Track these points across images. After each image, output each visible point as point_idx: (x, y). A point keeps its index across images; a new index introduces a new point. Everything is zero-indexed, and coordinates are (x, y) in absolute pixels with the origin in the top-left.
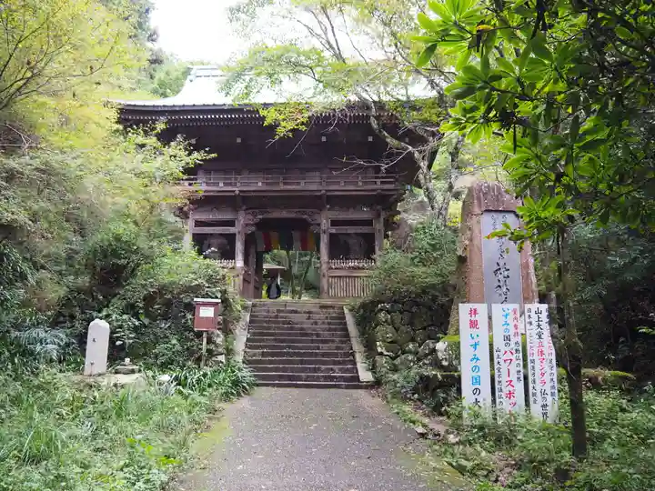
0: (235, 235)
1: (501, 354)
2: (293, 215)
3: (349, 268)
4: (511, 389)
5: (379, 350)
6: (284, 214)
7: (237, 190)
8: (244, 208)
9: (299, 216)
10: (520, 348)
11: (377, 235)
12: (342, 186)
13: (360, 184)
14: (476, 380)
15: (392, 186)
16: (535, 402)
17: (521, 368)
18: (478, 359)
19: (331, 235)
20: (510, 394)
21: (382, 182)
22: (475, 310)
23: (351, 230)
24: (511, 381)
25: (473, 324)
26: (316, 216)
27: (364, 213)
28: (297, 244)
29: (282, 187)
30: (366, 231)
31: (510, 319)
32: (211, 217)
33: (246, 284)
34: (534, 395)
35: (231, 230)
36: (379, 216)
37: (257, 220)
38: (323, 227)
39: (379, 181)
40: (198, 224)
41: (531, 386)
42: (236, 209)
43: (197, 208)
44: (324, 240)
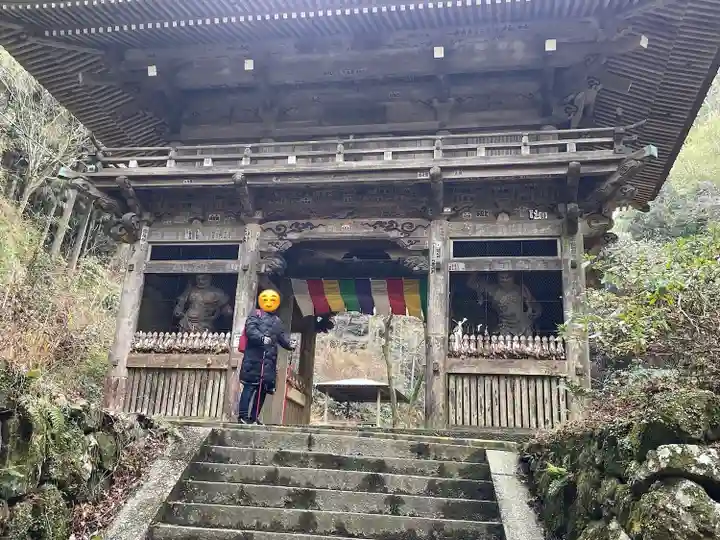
3: (499, 355)
7: (239, 173)
8: (259, 216)
9: (381, 233)
11: (568, 275)
12: (481, 156)
13: (525, 151)
15: (607, 154)
19: (455, 277)
21: (580, 147)
23: (504, 264)
26: (420, 233)
27: (535, 226)
28: (381, 301)
29: (340, 163)
30: (540, 267)
32: (187, 237)
35: (231, 266)
36: (572, 230)
37: (285, 244)
38: (434, 257)
39: (571, 145)
40: (160, 252)
42: (240, 221)
43: (158, 218)
44: (438, 287)
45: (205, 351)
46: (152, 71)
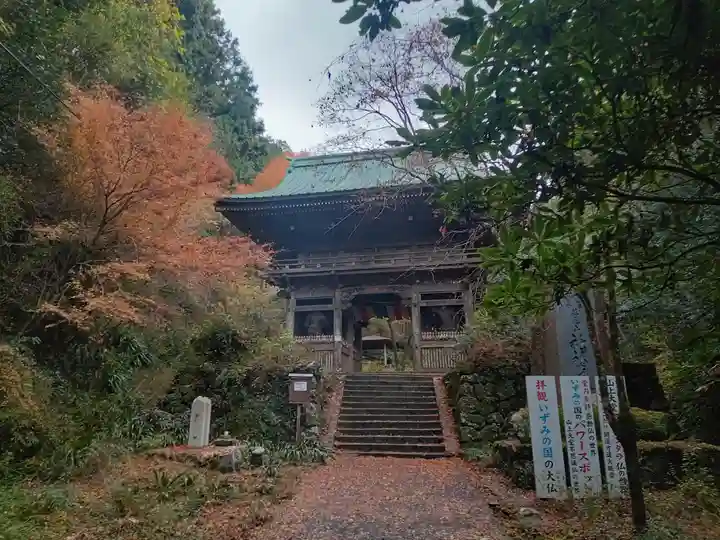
0: (332, 311)
1: (572, 426)
2: (385, 291)
3: (441, 340)
4: (585, 462)
5: (464, 421)
6: (376, 290)
7: (333, 270)
8: (340, 286)
9: (391, 291)
10: (592, 421)
11: (466, 307)
12: (429, 261)
14: (548, 452)
16: (612, 476)
17: (595, 441)
18: (548, 431)
19: (422, 309)
20: (585, 468)
22: (543, 382)
24: (585, 454)
25: (541, 396)
26: (407, 291)
27: (453, 286)
29: (374, 265)
30: (456, 303)
31: (580, 391)
32: (310, 296)
33: (345, 357)
34: (610, 468)
35: (329, 307)
36: (467, 288)
37: (352, 297)
38: (414, 301)
40: (300, 302)
41: (606, 459)
42: (334, 288)
43: (298, 288)
44: (416, 313)
45: (323, 343)
46: (292, 228)
